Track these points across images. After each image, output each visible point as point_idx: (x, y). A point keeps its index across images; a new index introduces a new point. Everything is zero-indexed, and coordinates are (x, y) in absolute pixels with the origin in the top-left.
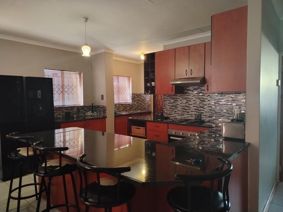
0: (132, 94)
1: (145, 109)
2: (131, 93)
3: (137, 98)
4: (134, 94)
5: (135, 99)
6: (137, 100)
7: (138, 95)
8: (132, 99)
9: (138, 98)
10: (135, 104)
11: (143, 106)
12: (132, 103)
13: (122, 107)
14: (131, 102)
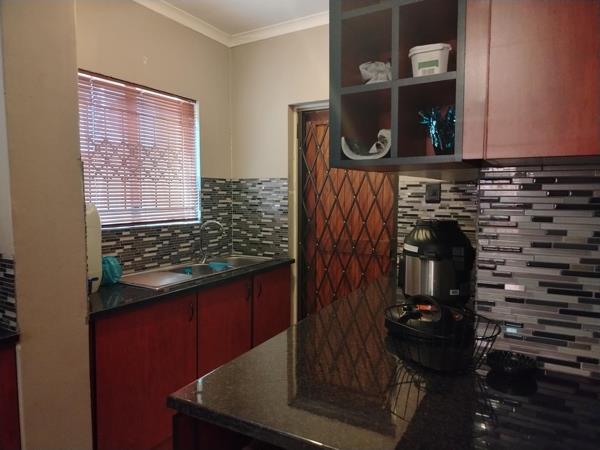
0: (204, 181)
1: (261, 247)
2: (198, 175)
3: (225, 197)
4: (214, 180)
5: (215, 204)
6: (225, 210)
7: (228, 184)
8: (205, 204)
9: (229, 200)
10: (214, 227)
11: (255, 233)
12: (204, 221)
13: (154, 244)
14: (199, 216)
